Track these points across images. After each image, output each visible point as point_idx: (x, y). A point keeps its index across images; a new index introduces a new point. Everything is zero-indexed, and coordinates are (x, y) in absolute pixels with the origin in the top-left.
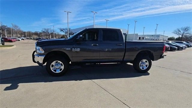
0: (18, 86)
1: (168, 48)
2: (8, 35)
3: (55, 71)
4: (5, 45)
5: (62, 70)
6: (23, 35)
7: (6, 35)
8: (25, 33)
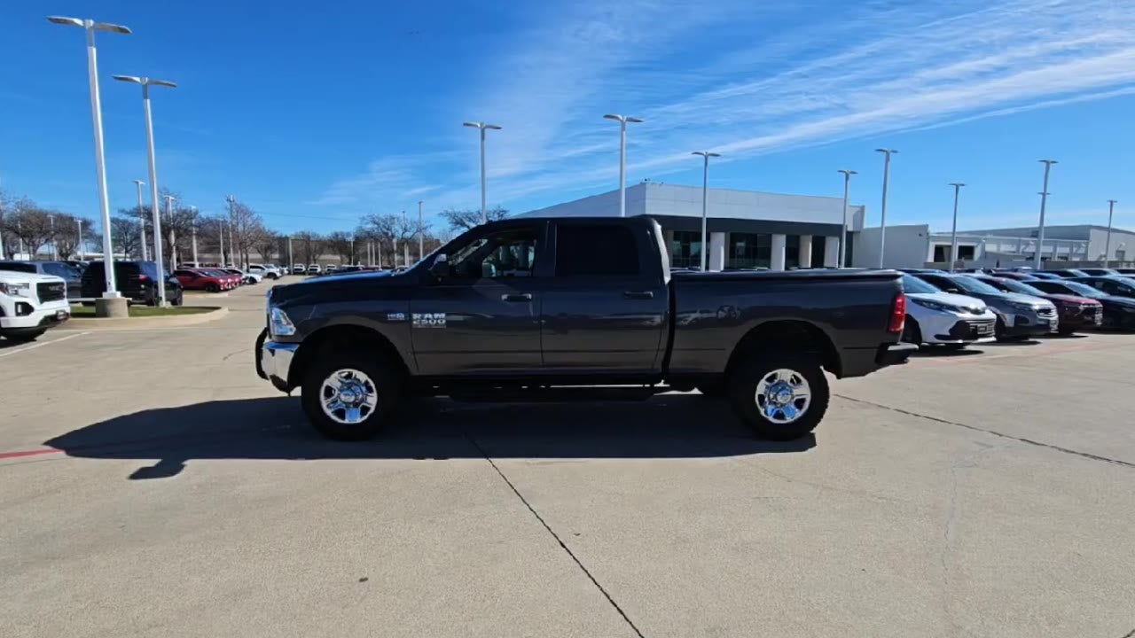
0: (183, 467)
1: (1091, 311)
2: (206, 256)
3: (340, 413)
4: (184, 304)
5: (372, 411)
6: (276, 256)
7: (196, 255)
8: (283, 241)
